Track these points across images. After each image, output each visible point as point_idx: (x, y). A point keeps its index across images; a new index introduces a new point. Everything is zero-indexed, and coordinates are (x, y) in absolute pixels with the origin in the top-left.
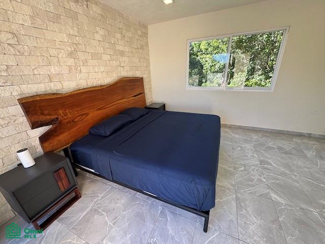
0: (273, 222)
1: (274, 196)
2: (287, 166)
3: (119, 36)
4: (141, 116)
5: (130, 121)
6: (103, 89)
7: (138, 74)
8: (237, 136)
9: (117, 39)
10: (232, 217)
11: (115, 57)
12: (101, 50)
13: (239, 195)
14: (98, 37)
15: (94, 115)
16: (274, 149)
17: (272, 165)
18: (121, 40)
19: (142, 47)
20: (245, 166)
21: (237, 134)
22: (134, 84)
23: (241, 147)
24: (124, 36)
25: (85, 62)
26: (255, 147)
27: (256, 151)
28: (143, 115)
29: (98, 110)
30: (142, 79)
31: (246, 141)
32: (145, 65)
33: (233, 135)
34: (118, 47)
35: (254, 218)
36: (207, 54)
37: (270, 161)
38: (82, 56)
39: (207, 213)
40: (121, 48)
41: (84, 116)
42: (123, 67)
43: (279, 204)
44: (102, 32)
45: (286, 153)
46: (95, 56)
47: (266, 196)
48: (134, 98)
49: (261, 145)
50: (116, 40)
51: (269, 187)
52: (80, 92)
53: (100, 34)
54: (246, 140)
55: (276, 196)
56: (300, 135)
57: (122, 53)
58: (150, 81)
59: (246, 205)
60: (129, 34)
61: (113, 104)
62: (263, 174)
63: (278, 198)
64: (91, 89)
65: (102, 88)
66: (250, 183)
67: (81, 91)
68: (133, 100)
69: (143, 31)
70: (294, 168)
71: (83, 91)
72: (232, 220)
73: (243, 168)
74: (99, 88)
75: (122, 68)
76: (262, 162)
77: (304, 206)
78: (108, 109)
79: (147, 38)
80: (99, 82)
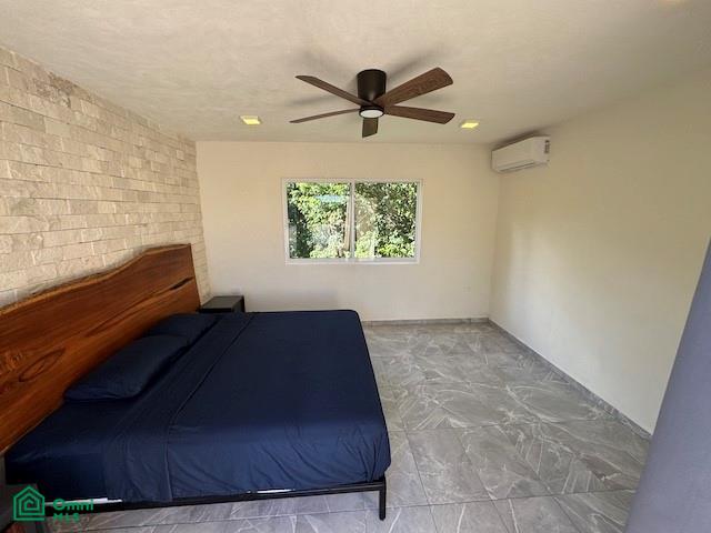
0: (460, 459)
1: (453, 421)
2: (457, 372)
3: (136, 162)
4: (203, 333)
5: (181, 349)
6: (104, 281)
7: (179, 238)
8: (385, 340)
9: (134, 168)
10: (413, 476)
11: (128, 206)
12: (96, 193)
13: (413, 438)
14: (90, 165)
15: (77, 350)
16: (437, 350)
17: (439, 376)
18: (142, 169)
19: (185, 183)
20: (407, 387)
21: (383, 336)
22: (172, 261)
23: (395, 357)
24: (148, 162)
25: (55, 222)
26: (413, 352)
27: (416, 359)
28: (207, 330)
29: (89, 335)
30: (189, 247)
31: (400, 346)
32: (192, 218)
33: (378, 338)
34: (134, 185)
35: (439, 464)
36: (309, 195)
37: (436, 370)
38: (47, 208)
39: (383, 479)
40: (142, 186)
41: (52, 359)
42: (145, 225)
43: (460, 429)
44: (100, 155)
45: (452, 353)
46: (84, 207)
47: (445, 426)
48: (174, 291)
49: (421, 347)
50: (131, 170)
51: (445, 411)
52: (46, 299)
53: (94, 158)
54: (399, 344)
55: (455, 421)
56: (460, 323)
57: (144, 197)
58: (204, 249)
59: (424, 449)
60: (159, 158)
61: (128, 313)
62: (433, 393)
63: (459, 423)
64: (75, 287)
65: (100, 279)
66: (421, 413)
67: (48, 295)
68: (172, 296)
69: (187, 151)
70: (465, 374)
71: (54, 293)
72: (413, 481)
73: (406, 393)
74: (95, 281)
75: (143, 228)
76: (427, 375)
77: (485, 422)
78: (113, 330)
79: (195, 164)
80: (90, 264)
